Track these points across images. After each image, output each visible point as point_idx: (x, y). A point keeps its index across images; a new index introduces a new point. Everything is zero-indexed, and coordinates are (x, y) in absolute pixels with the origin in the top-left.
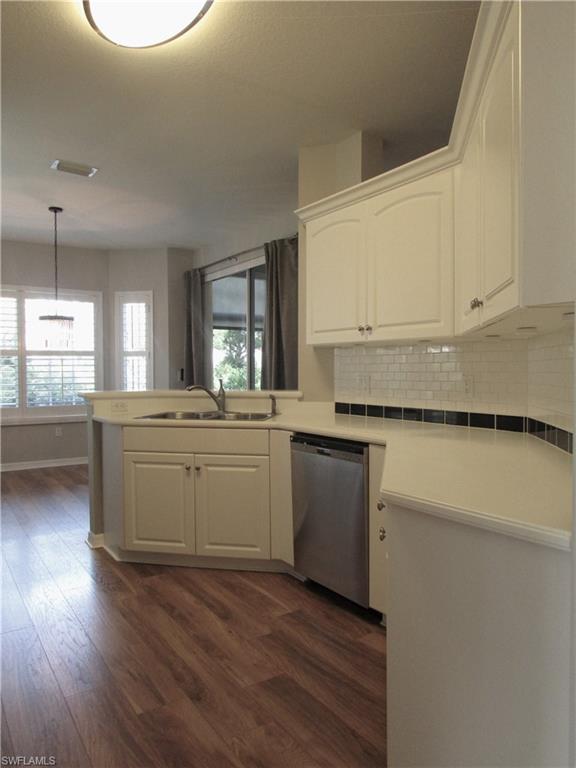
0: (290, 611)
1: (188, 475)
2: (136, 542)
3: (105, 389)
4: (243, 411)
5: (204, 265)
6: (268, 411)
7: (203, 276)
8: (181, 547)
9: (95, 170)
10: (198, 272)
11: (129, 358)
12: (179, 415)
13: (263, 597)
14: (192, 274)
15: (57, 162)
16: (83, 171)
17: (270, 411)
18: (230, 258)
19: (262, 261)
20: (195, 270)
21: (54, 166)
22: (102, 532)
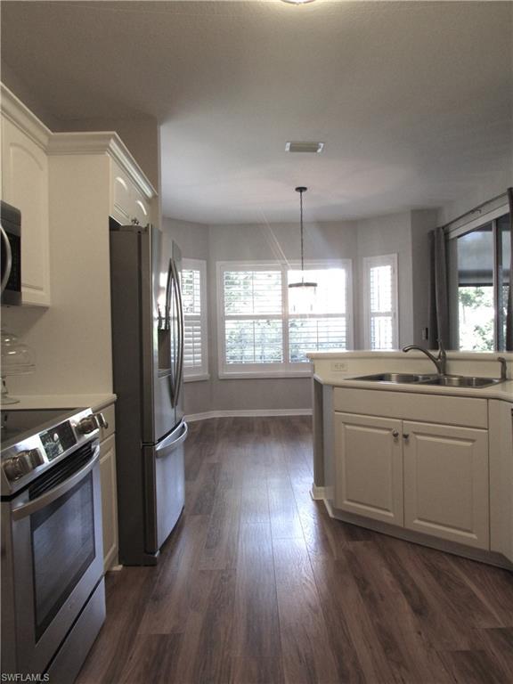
0: (503, 626)
1: (396, 441)
2: (346, 502)
3: (355, 349)
4: (467, 375)
5: (447, 222)
6: (497, 375)
7: (447, 234)
8: (389, 516)
9: (322, 145)
10: (441, 230)
11: (377, 319)
12: (394, 377)
13: (473, 596)
14: (435, 233)
15: (288, 144)
16: (312, 148)
17: (500, 377)
18: (472, 211)
19: (506, 209)
20: (438, 229)
21: (288, 149)
22: (323, 485)
